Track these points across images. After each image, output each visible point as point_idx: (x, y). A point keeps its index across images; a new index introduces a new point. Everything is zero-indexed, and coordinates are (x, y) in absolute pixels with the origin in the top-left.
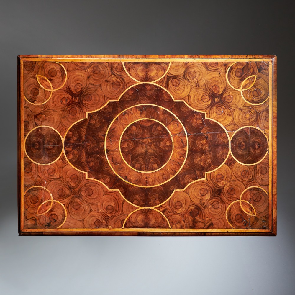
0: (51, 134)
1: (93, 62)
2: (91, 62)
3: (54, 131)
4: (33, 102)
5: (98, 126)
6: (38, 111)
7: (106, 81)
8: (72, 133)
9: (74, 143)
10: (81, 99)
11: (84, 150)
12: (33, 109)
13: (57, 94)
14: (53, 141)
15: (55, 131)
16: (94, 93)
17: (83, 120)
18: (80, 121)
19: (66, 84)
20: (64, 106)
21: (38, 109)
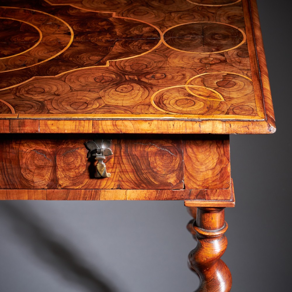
0: (189, 47)
1: (86, 113)
2: (91, 113)
3: (181, 50)
4: (228, 74)
5: (84, 54)
6: (217, 66)
7: (58, 95)
8: (142, 48)
9: (140, 40)
10: (118, 78)
11: (117, 34)
12: (229, 68)
13: (175, 83)
14: (183, 41)
15: (179, 49)
16: (90, 84)
17: (116, 59)
18: (124, 58)
19: (154, 92)
20: (158, 71)
21: (218, 68)
